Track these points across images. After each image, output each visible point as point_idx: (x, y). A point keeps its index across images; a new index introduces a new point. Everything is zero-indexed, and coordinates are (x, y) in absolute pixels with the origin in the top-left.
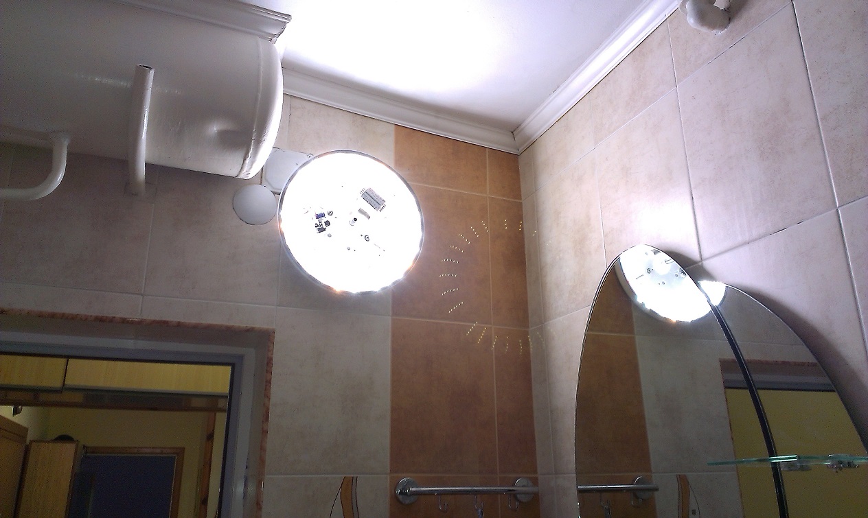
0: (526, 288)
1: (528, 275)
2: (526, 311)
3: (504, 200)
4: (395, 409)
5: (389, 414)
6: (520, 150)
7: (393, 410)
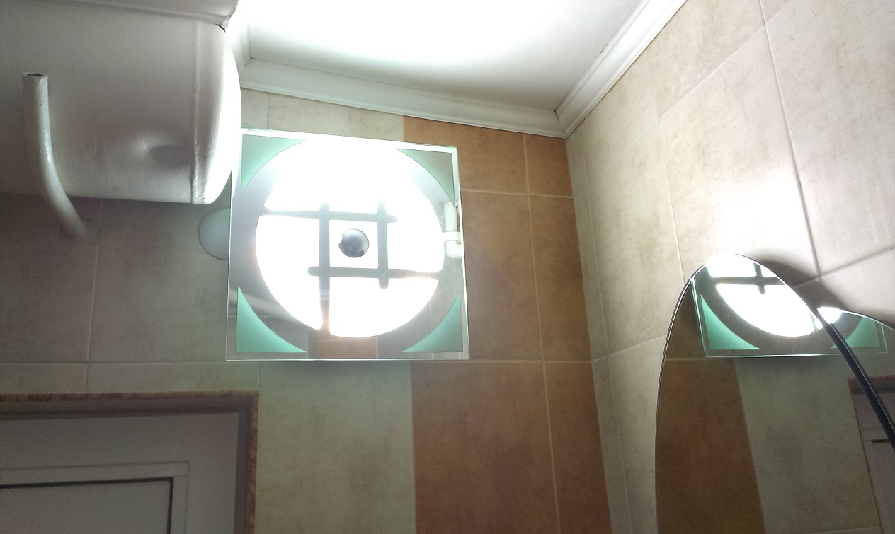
0: (584, 308)
1: (585, 291)
2: (585, 338)
3: (549, 198)
4: (420, 482)
5: (412, 489)
6: (567, 131)
7: (418, 483)
